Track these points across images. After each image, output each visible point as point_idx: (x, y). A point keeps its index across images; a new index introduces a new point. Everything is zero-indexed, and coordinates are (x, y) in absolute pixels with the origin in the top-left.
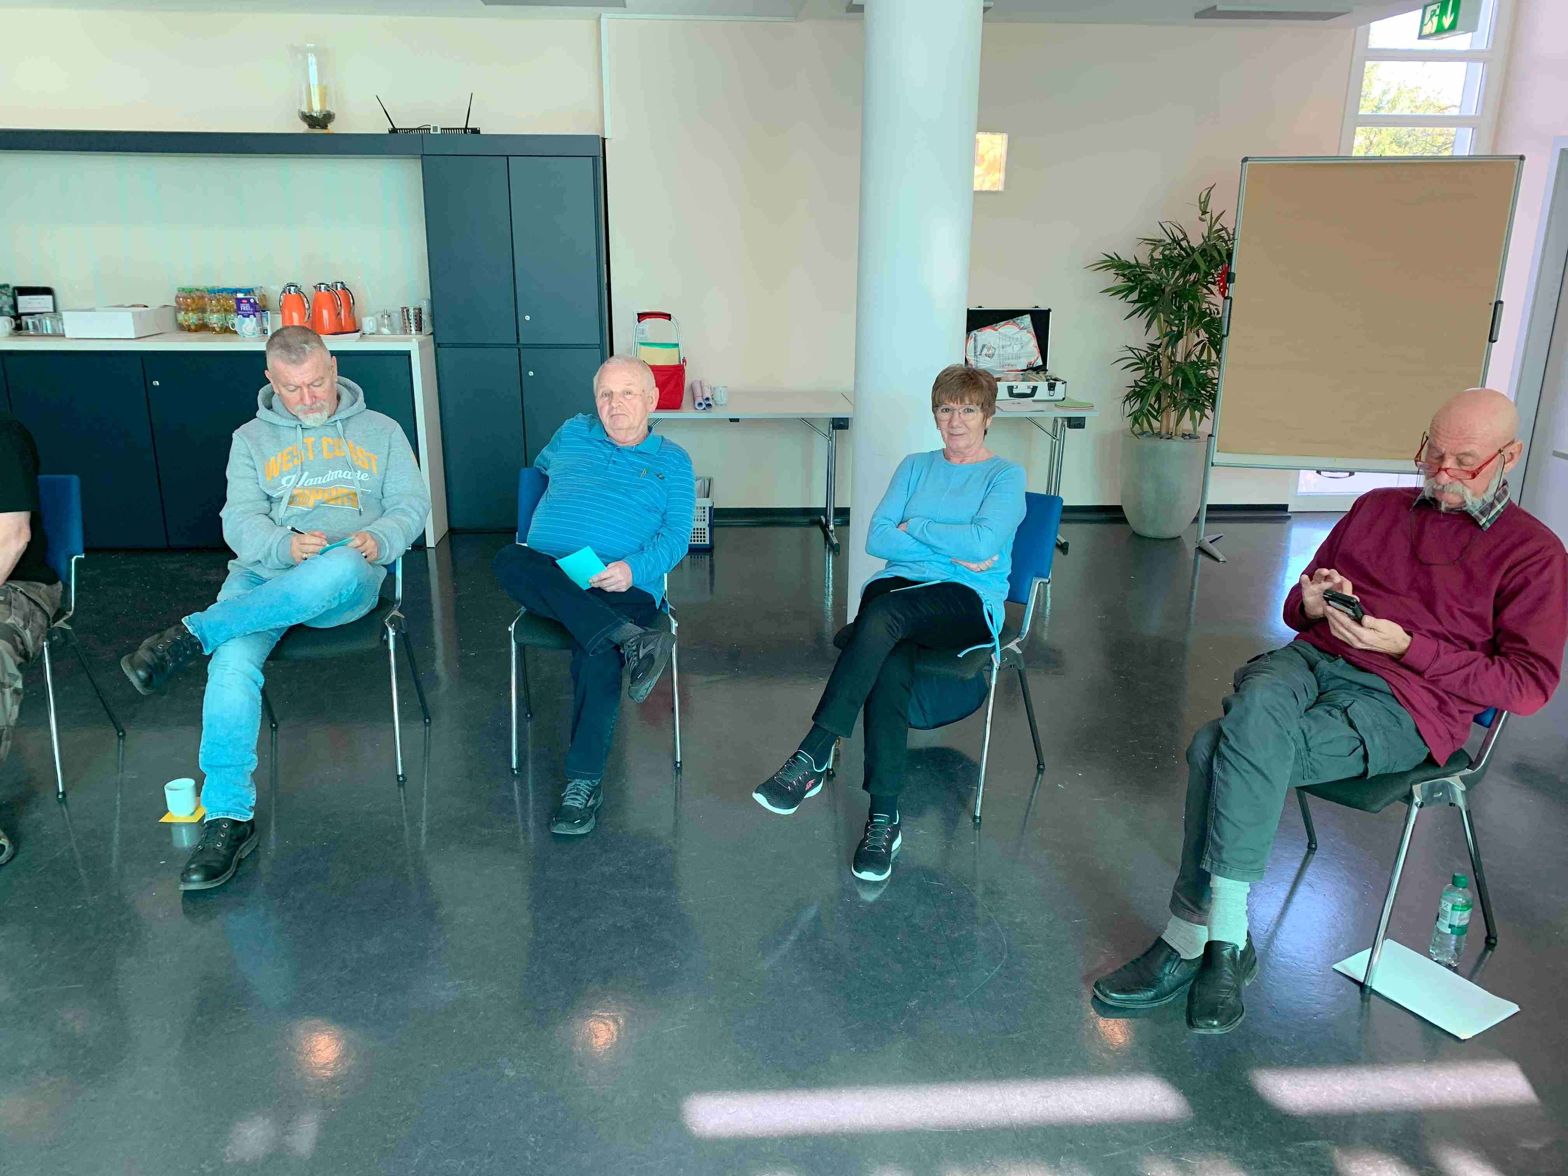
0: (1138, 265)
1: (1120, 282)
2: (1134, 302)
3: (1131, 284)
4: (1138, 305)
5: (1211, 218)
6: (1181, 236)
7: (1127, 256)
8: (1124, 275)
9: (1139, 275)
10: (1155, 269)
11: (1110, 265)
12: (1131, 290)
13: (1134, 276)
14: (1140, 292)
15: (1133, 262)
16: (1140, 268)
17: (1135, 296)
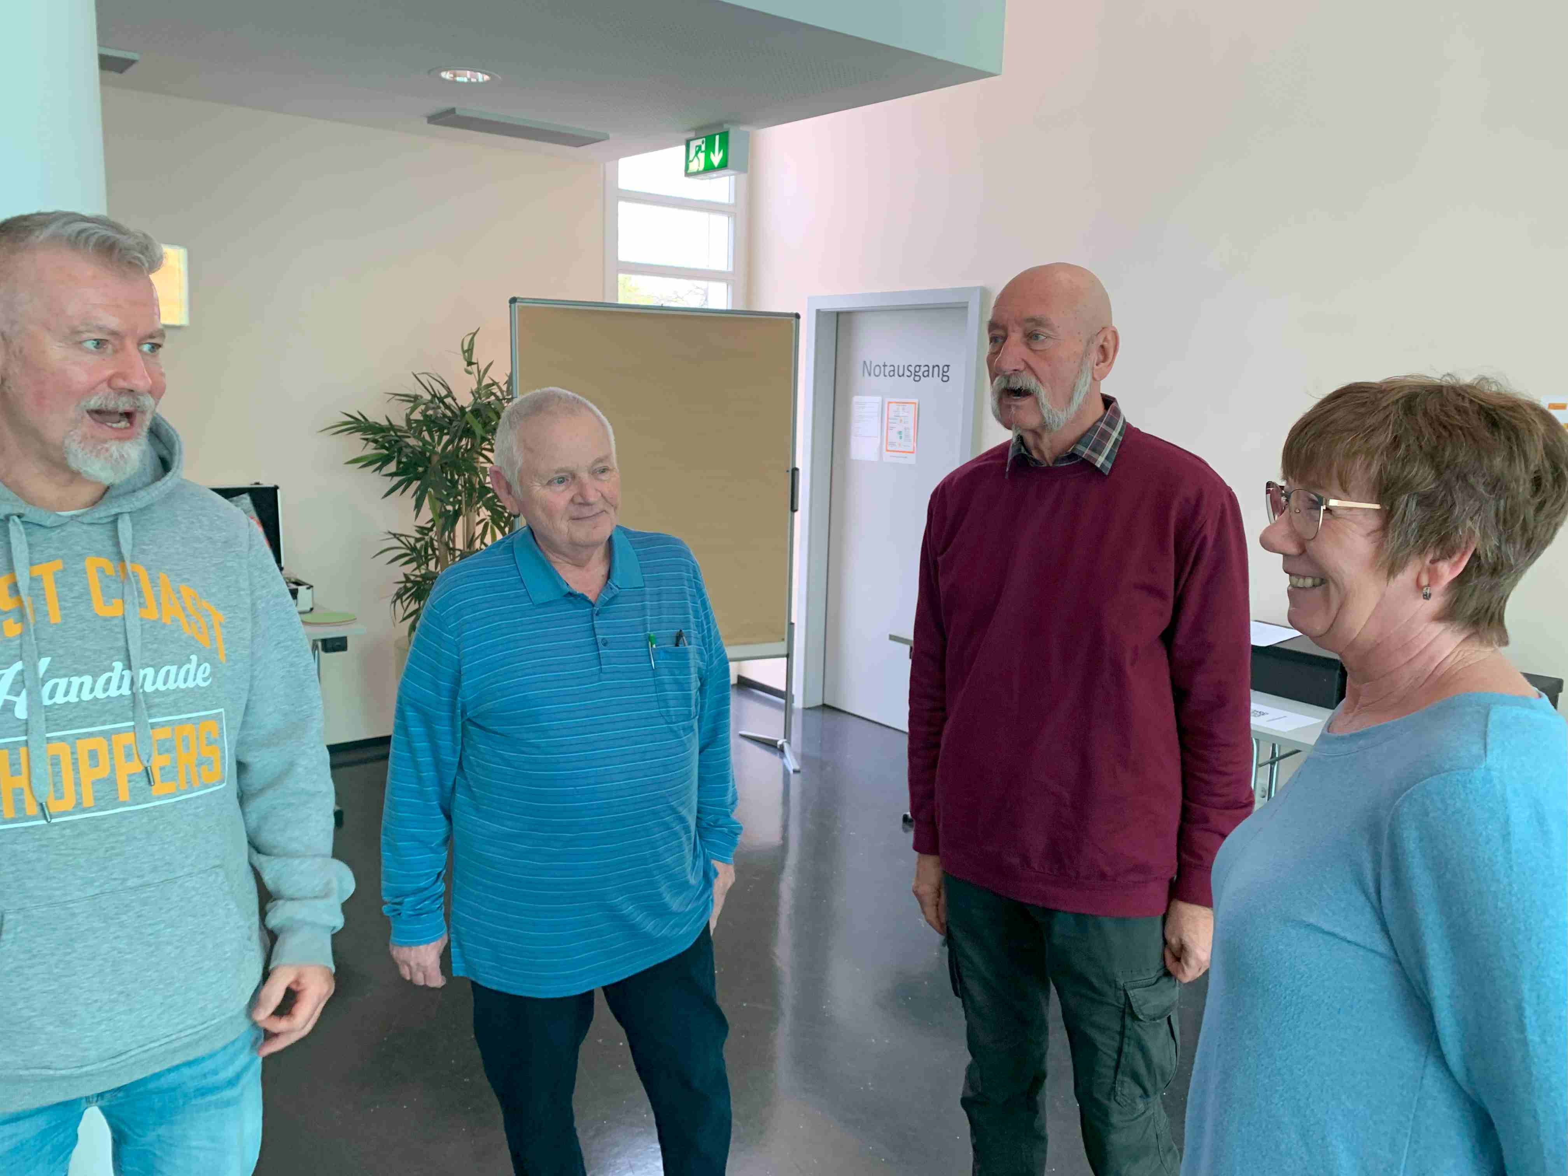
0: (391, 427)
1: (370, 450)
2: (392, 475)
3: (386, 452)
4: (397, 479)
5: (479, 372)
6: (444, 393)
7: (377, 417)
8: (375, 441)
9: (396, 441)
10: (415, 432)
11: (353, 428)
12: (386, 460)
13: (389, 442)
14: (399, 462)
15: (385, 423)
16: (395, 431)
17: (392, 467)
